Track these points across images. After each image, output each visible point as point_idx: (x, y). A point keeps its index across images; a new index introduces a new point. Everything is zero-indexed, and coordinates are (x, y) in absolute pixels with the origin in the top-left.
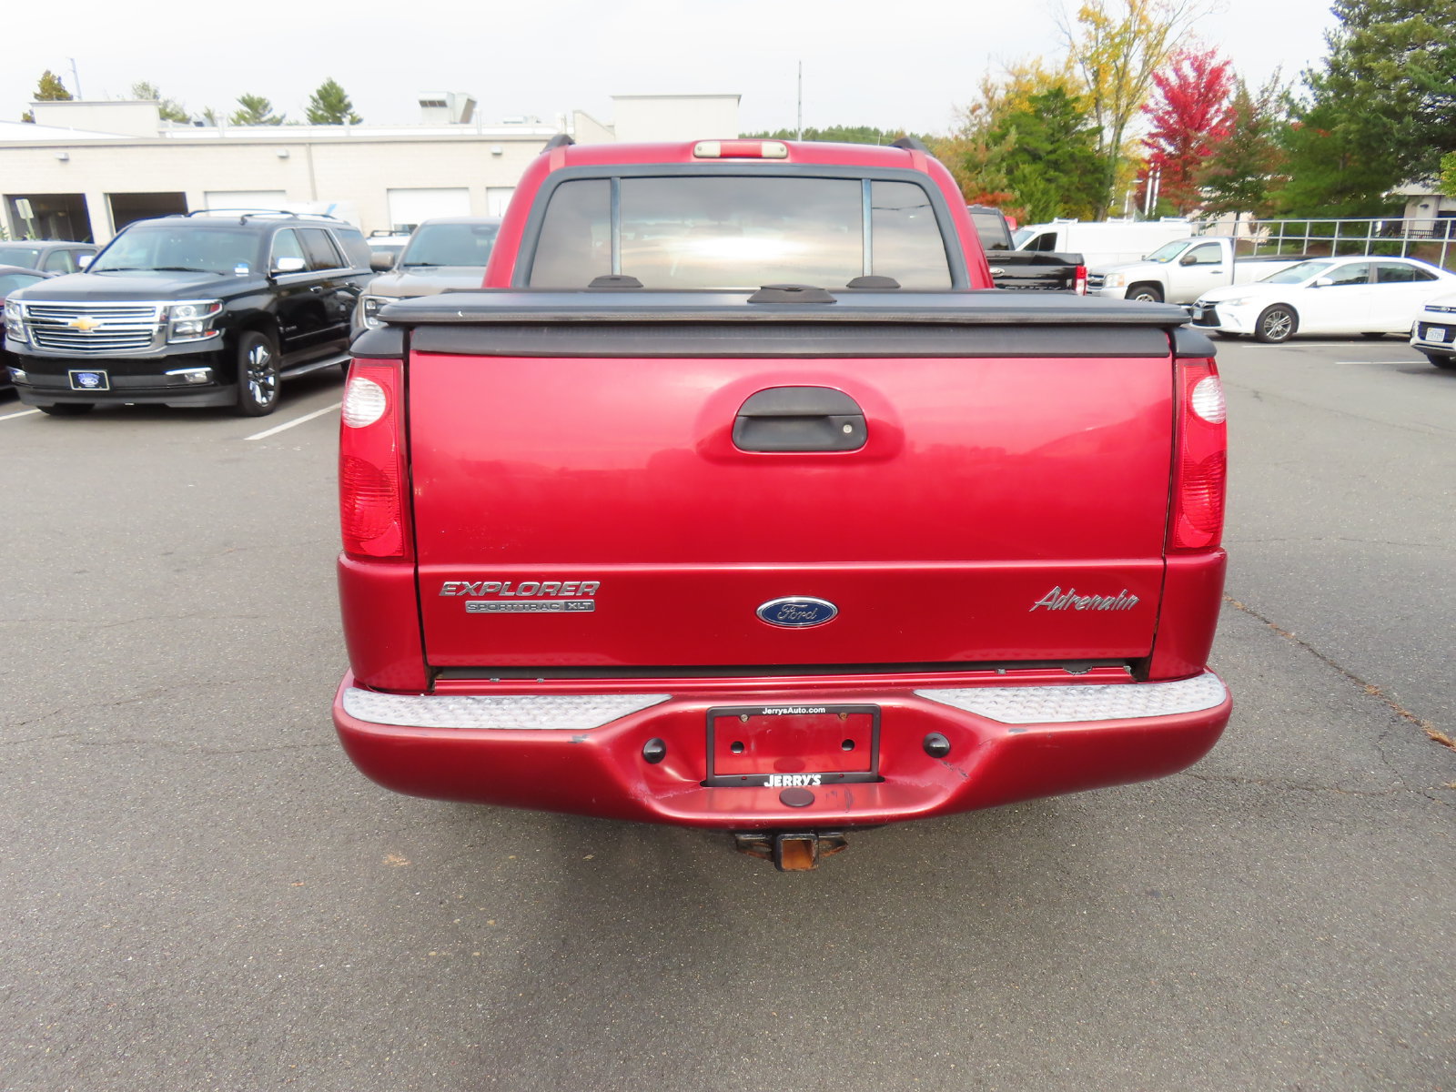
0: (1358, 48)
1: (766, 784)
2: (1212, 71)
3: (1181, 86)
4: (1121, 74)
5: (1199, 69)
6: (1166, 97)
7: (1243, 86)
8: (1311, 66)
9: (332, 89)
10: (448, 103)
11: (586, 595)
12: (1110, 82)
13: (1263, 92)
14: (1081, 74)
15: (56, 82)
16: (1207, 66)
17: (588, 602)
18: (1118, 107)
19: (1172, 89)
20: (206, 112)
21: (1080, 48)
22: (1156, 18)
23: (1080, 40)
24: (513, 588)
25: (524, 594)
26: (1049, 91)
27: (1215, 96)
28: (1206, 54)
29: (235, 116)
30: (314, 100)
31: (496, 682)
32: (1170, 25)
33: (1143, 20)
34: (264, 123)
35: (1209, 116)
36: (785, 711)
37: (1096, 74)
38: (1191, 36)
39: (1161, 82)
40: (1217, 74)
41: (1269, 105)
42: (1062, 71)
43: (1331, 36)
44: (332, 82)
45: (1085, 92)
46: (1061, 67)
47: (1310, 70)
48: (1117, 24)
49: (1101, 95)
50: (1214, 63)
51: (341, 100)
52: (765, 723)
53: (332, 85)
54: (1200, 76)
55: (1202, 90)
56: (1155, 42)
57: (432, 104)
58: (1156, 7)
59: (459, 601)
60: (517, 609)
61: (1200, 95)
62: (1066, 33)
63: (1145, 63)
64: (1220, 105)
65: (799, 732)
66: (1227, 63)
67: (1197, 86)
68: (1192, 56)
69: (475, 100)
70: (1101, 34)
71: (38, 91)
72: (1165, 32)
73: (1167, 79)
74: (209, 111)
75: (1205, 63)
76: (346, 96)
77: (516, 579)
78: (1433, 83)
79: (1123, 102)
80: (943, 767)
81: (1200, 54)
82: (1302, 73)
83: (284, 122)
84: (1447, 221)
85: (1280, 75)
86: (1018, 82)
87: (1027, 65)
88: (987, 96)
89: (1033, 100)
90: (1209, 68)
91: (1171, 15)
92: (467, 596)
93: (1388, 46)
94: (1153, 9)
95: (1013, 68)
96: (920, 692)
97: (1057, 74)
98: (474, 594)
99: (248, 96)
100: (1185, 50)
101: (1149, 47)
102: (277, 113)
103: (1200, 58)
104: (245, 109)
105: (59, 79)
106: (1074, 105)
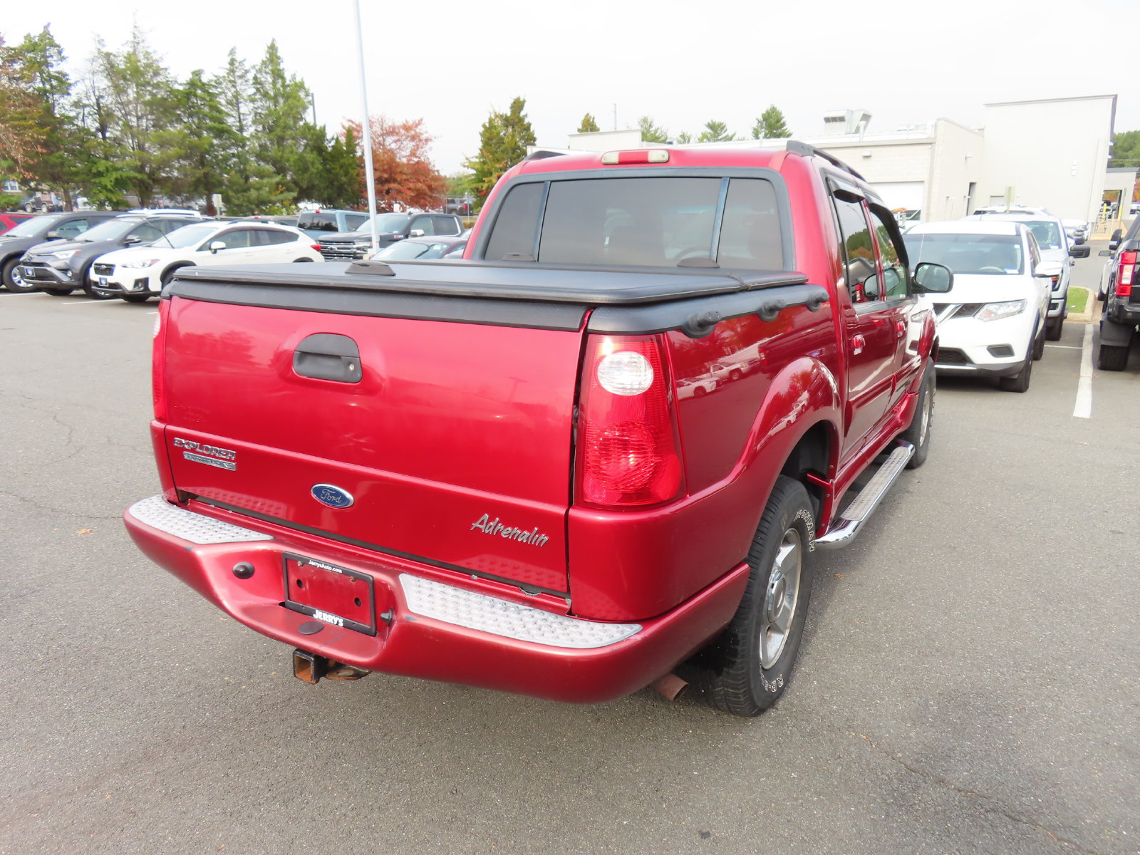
9: (773, 112)
10: (846, 118)
15: (591, 120)
20: (681, 134)
24: (201, 447)
29: (700, 136)
30: (759, 122)
34: (721, 140)
44: (773, 107)
51: (778, 121)
53: (774, 109)
57: (834, 119)
60: (201, 460)
69: (869, 114)
71: (580, 127)
74: (684, 134)
76: (783, 118)
83: (734, 138)
98: (186, 447)
99: (712, 121)
102: (729, 133)
104: (709, 130)
105: (594, 118)
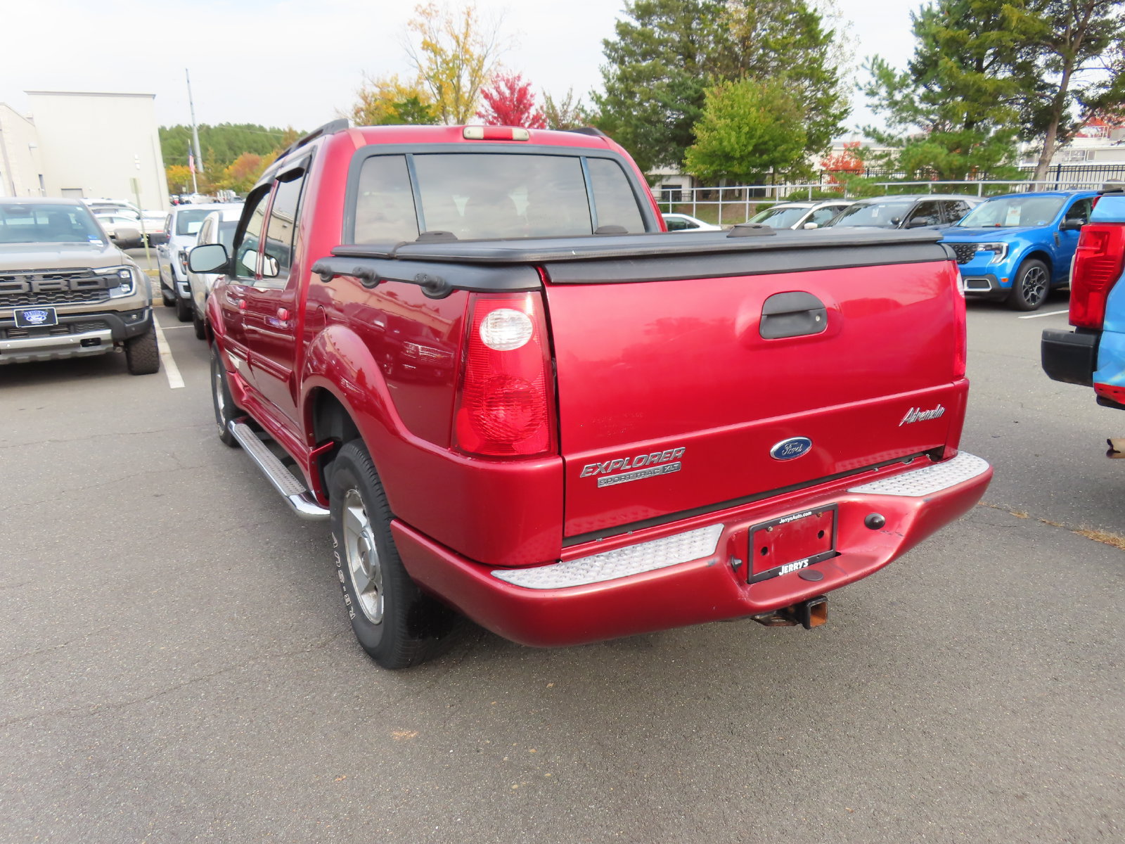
0: (623, 78)
1: (780, 574)
2: (520, 90)
3: (501, 99)
4: (457, 89)
5: (511, 88)
6: (493, 107)
7: (551, 100)
8: (594, 89)
11: (675, 459)
12: (450, 97)
13: (563, 105)
14: (428, 88)
16: (516, 86)
17: (677, 464)
18: (458, 113)
19: (494, 101)
21: (425, 70)
22: (476, 51)
23: (425, 65)
24: (630, 463)
25: (638, 465)
26: (408, 100)
27: (524, 107)
28: (515, 78)
31: (600, 542)
32: (485, 56)
33: (467, 51)
35: (522, 121)
36: (791, 519)
37: (440, 89)
38: (499, 64)
39: (487, 96)
40: (523, 92)
41: (568, 114)
42: (414, 86)
43: (603, 70)
45: (433, 101)
46: (413, 82)
47: (594, 92)
48: (450, 54)
49: (445, 104)
50: (521, 84)
52: (779, 530)
54: (512, 93)
55: (515, 103)
56: (477, 68)
58: (473, 43)
59: (593, 480)
60: (632, 478)
61: (514, 106)
62: (413, 58)
63: (472, 83)
64: (529, 113)
65: (797, 532)
66: (529, 85)
67: (511, 101)
68: (505, 79)
70: (439, 60)
72: (484, 59)
73: (491, 94)
75: (514, 84)
77: (632, 454)
78: (672, 103)
79: (462, 109)
80: (882, 535)
81: (510, 77)
82: (590, 93)
84: (669, 192)
85: (573, 94)
86: (382, 92)
87: (388, 80)
88: (366, 102)
89: (397, 106)
90: (517, 88)
91: (485, 49)
92: (600, 475)
93: (640, 77)
94: (472, 44)
95: (378, 82)
96: (851, 490)
97: (411, 87)
98: (604, 472)
100: (500, 75)
101: (474, 71)
103: (511, 80)
106: (427, 110)
